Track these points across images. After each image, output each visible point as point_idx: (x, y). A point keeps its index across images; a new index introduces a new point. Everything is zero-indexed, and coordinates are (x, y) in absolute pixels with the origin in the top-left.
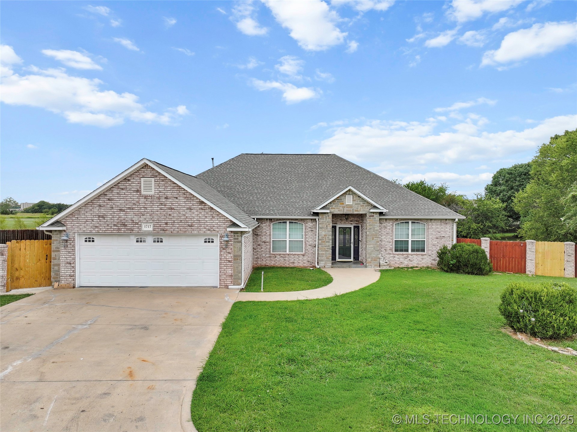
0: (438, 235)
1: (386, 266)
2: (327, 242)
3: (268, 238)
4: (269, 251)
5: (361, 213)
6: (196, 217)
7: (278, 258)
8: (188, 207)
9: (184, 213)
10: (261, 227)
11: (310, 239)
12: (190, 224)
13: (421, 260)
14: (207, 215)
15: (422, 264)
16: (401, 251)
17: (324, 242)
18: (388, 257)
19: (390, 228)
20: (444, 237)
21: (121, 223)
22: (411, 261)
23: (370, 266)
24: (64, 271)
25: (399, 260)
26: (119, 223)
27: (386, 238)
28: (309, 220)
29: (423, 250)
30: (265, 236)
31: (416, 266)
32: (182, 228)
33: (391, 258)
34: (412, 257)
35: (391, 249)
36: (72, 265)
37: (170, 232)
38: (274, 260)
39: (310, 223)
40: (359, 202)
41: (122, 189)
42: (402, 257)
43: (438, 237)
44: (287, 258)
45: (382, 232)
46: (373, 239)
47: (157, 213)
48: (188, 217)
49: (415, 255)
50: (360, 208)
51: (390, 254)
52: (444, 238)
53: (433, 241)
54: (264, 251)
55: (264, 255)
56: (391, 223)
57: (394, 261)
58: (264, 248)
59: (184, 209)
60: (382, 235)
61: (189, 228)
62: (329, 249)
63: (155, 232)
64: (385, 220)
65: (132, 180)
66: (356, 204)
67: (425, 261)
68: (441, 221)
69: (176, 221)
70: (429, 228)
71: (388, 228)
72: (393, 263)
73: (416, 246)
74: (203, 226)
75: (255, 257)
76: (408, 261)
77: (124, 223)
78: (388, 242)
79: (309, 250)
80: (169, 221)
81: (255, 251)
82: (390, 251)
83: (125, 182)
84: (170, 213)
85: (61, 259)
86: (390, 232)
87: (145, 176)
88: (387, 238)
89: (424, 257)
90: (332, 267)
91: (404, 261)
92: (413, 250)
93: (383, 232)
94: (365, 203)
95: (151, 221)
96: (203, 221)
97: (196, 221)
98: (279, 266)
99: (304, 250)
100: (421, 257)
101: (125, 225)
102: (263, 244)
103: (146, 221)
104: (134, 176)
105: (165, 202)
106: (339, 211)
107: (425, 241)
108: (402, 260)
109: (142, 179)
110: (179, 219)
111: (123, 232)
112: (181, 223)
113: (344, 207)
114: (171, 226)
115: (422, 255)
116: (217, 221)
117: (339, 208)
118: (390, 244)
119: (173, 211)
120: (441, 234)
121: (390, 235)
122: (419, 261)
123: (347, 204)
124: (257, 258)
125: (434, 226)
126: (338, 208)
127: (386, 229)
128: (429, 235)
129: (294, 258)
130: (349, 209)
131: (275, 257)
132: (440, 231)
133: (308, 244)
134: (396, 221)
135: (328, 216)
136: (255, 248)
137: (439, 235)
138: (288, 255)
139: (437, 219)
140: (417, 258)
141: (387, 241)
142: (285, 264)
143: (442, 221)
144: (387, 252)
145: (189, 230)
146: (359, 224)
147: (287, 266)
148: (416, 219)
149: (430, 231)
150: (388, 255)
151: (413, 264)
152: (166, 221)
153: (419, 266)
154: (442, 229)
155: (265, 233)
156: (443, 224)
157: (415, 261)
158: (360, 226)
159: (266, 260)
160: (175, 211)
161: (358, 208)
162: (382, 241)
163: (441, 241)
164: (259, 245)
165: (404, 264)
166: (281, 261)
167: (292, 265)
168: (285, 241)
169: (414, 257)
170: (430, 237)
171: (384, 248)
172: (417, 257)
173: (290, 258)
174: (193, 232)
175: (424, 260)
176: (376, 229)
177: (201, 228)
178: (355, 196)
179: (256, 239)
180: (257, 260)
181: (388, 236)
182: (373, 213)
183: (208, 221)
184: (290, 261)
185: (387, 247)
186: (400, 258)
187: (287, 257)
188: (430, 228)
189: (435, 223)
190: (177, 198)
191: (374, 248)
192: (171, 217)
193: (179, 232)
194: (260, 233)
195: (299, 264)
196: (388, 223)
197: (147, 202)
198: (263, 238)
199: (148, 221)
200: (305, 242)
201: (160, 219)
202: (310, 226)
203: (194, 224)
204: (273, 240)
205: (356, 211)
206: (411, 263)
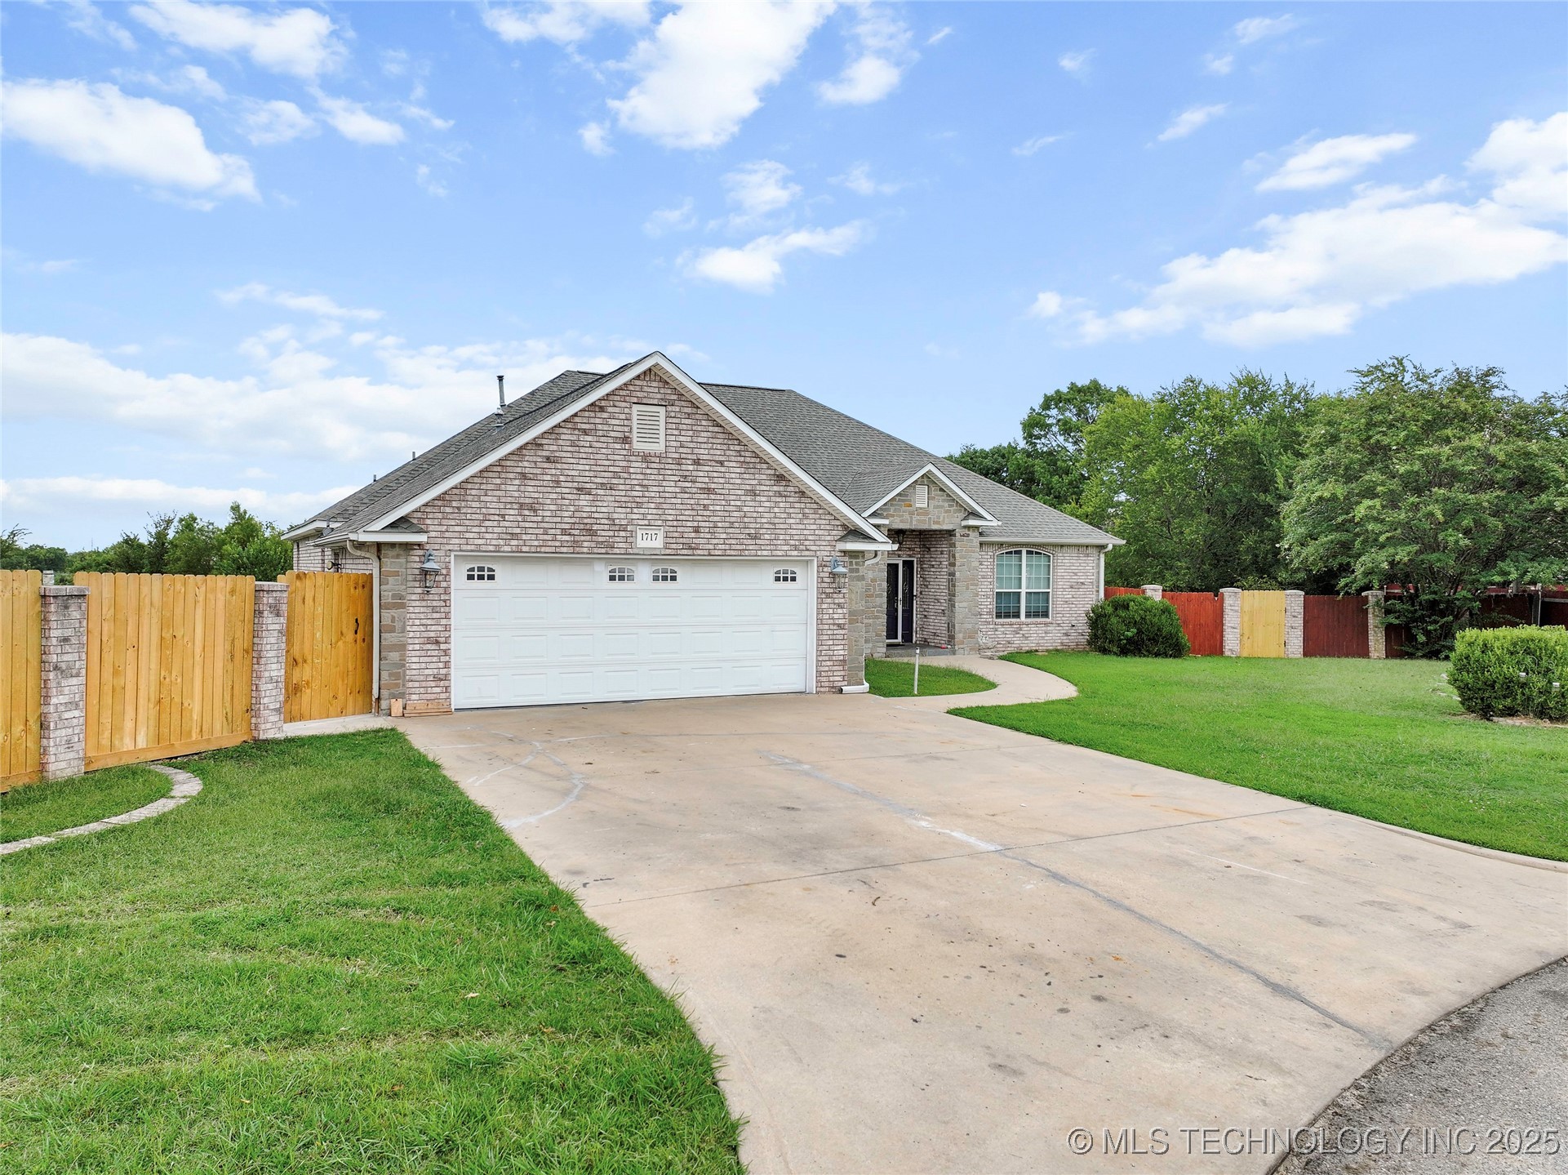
0: (1074, 581)
2: (877, 596)
5: (945, 527)
6: (766, 515)
8: (748, 487)
9: (739, 503)
12: (753, 531)
13: (1044, 635)
14: (791, 510)
16: (1007, 616)
19: (989, 563)
20: (1083, 583)
21: (582, 526)
22: (1026, 638)
24: (416, 663)
25: (1004, 636)
26: (576, 526)
27: (982, 587)
29: (1046, 615)
31: (1034, 648)
32: (733, 542)
34: (1027, 629)
35: (989, 613)
36: (443, 647)
37: (706, 553)
40: (941, 503)
41: (585, 432)
42: (1008, 630)
43: (1073, 584)
46: (967, 589)
47: (673, 501)
48: (748, 515)
49: (1032, 626)
50: (944, 518)
51: (988, 623)
52: (1083, 586)
53: (1063, 593)
57: (996, 640)
59: (739, 492)
61: (750, 542)
62: (882, 612)
63: (668, 552)
65: (610, 409)
66: (934, 507)
67: (1051, 638)
68: (1079, 550)
69: (720, 525)
70: (1058, 564)
71: (985, 563)
72: (993, 643)
73: (1033, 605)
74: (781, 537)
76: (1021, 639)
77: (588, 527)
78: (984, 597)
80: (703, 524)
82: (988, 617)
83: (592, 414)
84: (706, 502)
85: (408, 628)
86: (988, 574)
87: (645, 401)
88: (984, 587)
89: (1047, 628)
90: (888, 656)
91: (1013, 639)
92: (1028, 615)
94: (952, 506)
95: (660, 523)
96: (782, 526)
97: (766, 526)
100: (1043, 628)
101: (592, 533)
103: (646, 522)
104: (616, 398)
105: (694, 473)
106: (901, 522)
107: (1048, 593)
109: (636, 408)
110: (727, 519)
111: (585, 550)
112: (730, 530)
113: (912, 513)
114: (709, 536)
115: (1046, 624)
116: (814, 527)
117: (903, 516)
118: (989, 600)
119: (712, 497)
120: (1078, 577)
121: (988, 580)
122: (1041, 639)
123: (917, 505)
125: (1066, 561)
126: (899, 516)
127: (982, 567)
128: (1058, 580)
130: (923, 518)
132: (1076, 571)
134: (1000, 548)
137: (1076, 581)
139: (1072, 546)
140: (1037, 632)
141: (983, 593)
143: (1081, 549)
144: (984, 620)
145: (751, 547)
146: (913, 557)
148: (1035, 545)
149: (1060, 571)
150: (985, 627)
151: (1029, 645)
152: (696, 524)
153: (1041, 648)
154: (1079, 567)
156: (1082, 555)
157: (1033, 639)
158: (915, 560)
160: (718, 497)
161: (939, 517)
163: (1079, 593)
169: (1031, 629)
170: (1059, 584)
172: (1035, 629)
174: (759, 553)
175: (1048, 635)
176: (973, 564)
177: (779, 542)
178: (933, 489)
181: (985, 583)
182: (970, 527)
183: (794, 526)
185: (982, 607)
186: (1006, 633)
189: (1068, 555)
190: (721, 463)
191: (969, 610)
192: (708, 513)
193: (728, 552)
196: (988, 553)
197: (648, 471)
199: (652, 523)
201: (681, 518)
203: (761, 531)
205: (935, 523)
206: (1026, 642)
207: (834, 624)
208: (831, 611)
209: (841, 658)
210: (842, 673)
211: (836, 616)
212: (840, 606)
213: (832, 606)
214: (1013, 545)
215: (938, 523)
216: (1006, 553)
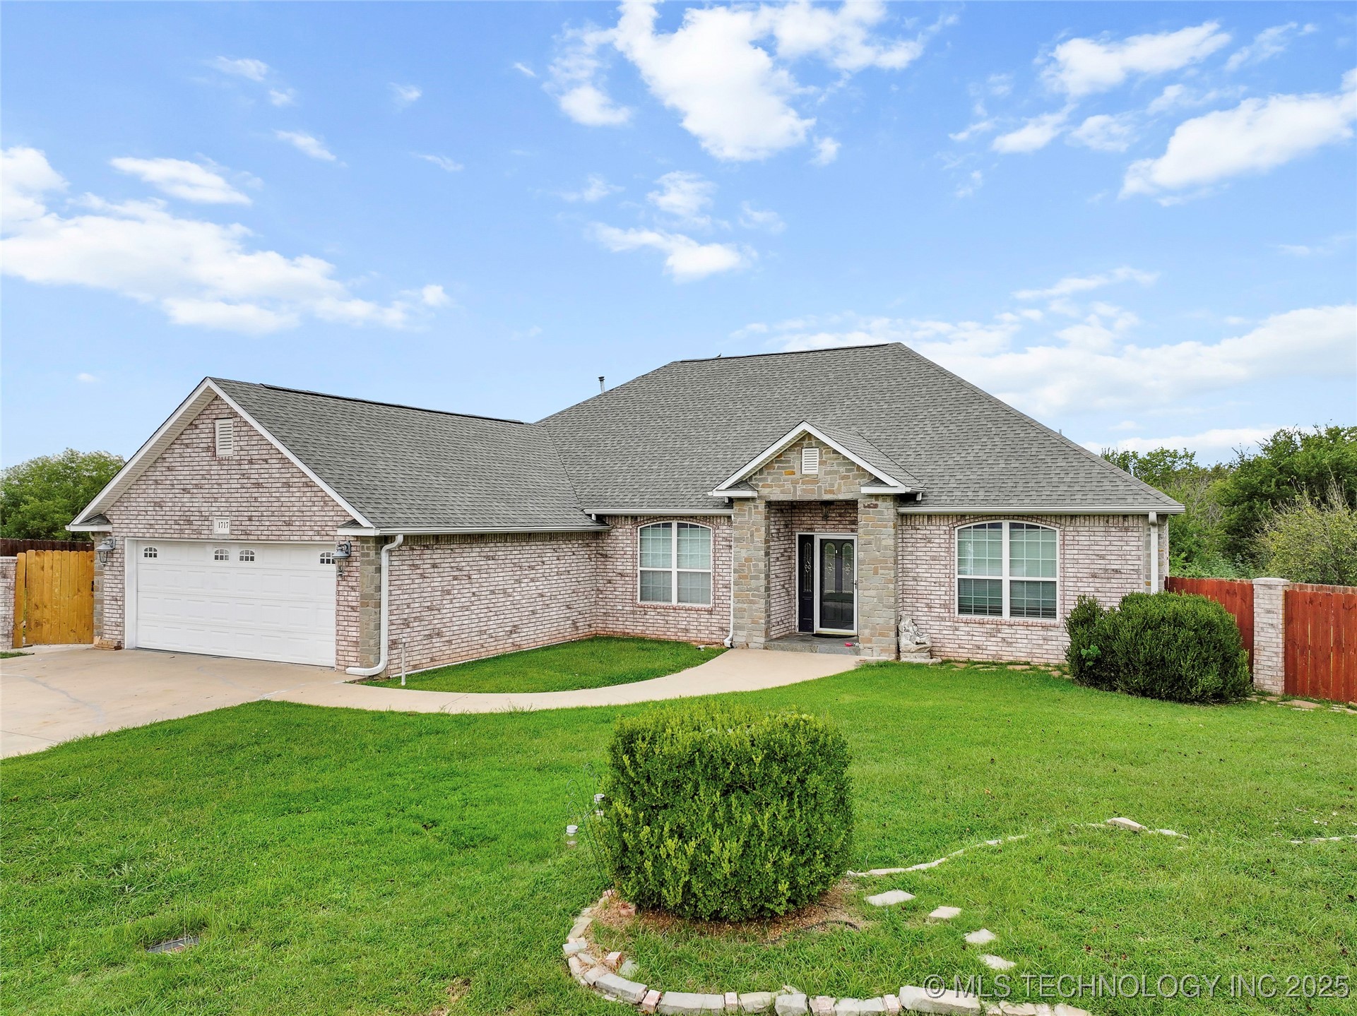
0: (1099, 566)
2: (753, 578)
3: (630, 564)
4: (631, 597)
5: (841, 497)
6: (297, 504)
7: (652, 617)
8: (284, 480)
9: (278, 495)
10: (614, 538)
11: (725, 571)
12: (287, 519)
13: (1041, 642)
14: (315, 499)
15: (1045, 656)
16: (979, 610)
17: (746, 577)
18: (936, 627)
19: (943, 541)
20: (1116, 571)
21: (185, 518)
22: (1007, 643)
23: (870, 651)
24: (109, 614)
25: (970, 638)
26: (182, 518)
27: (930, 571)
28: (722, 518)
29: (1050, 613)
30: (623, 560)
32: (274, 528)
33: (945, 632)
34: (1013, 631)
35: (945, 606)
36: (120, 603)
37: (256, 538)
38: (642, 620)
39: (724, 527)
40: (835, 468)
41: (187, 446)
42: (979, 630)
43: (1096, 571)
44: (671, 618)
45: (918, 554)
46: (876, 573)
47: (236, 495)
48: (285, 504)
49: (1021, 628)
50: (839, 484)
51: (943, 619)
52: (1118, 576)
53: (1079, 584)
54: (620, 597)
55: (621, 608)
56: (945, 528)
57: (957, 642)
58: (620, 589)
59: (278, 485)
60: (918, 562)
61: (285, 528)
62: (759, 596)
63: (233, 537)
64: (926, 519)
65: (201, 426)
66: (827, 473)
67: (1055, 647)
68: (1107, 522)
69: (265, 514)
70: (1066, 542)
71: (937, 541)
72: (951, 645)
73: (1025, 599)
74: (308, 523)
75: (602, 611)
76: (1000, 644)
77: (188, 518)
78: (937, 585)
79: (723, 598)
80: (254, 514)
81: (600, 596)
82: (943, 610)
83: (191, 431)
84: (256, 495)
85: (105, 589)
86: (942, 554)
87: (220, 416)
88: (933, 571)
89: (1050, 633)
90: (766, 648)
91: (985, 643)
92: (1015, 612)
93: (921, 554)
94: (848, 470)
95: (227, 514)
96: (308, 514)
97: (297, 514)
98: (654, 636)
99: (712, 597)
100: (1041, 633)
101: (190, 522)
102: (619, 578)
103: (220, 513)
104: (204, 417)
105: (249, 471)
106: (782, 492)
107: (1054, 583)
108: (979, 640)
109: (218, 422)
110: (270, 509)
111: (186, 536)
112: (272, 518)
113: (795, 483)
114: (257, 523)
115: (1044, 627)
116: (332, 513)
117: (783, 486)
118: (943, 589)
119: (261, 490)
120: (1107, 562)
121: (942, 562)
122: (1035, 646)
123: (804, 472)
124: (605, 613)
125: (1083, 538)
126: (779, 486)
127: (931, 545)
128: (1068, 566)
129: (688, 619)
130: (810, 487)
131: (645, 614)
132: (1104, 553)
133: (720, 582)
134: (961, 521)
135: (756, 507)
136: (601, 589)
137: (1102, 567)
138: (675, 609)
139: (1094, 516)
140: (1029, 637)
141: (934, 580)
142: (668, 633)
143: (1111, 521)
144: (933, 614)
145: (286, 533)
147: (672, 637)
148: (1023, 516)
149: (1073, 553)
150: (938, 623)
151: (1014, 654)
152: (249, 514)
153: (1035, 660)
154: (1109, 548)
155: (622, 553)
156: (1113, 529)
157: (1021, 645)
159: (624, 619)
160: (265, 490)
161: (832, 485)
162: (919, 579)
163: (1108, 585)
164: (610, 582)
165: (988, 652)
166: (657, 625)
167: (683, 637)
168: (667, 574)
169: (1019, 632)
170: (1070, 570)
171: (926, 601)
172: (1026, 632)
173: (680, 619)
174: (292, 538)
175: (1050, 643)
176: (884, 543)
177: (306, 528)
178: (824, 451)
179: (603, 567)
180: (605, 618)
181: (937, 567)
182: (877, 496)
183: (317, 514)
184: (679, 626)
185: (932, 597)
186: (975, 633)
187: (673, 614)
188: (1071, 542)
189: (1087, 529)
190: (266, 461)
191: (880, 601)
192: (257, 504)
193: (271, 537)
194: (612, 552)
195: (699, 635)
196: (934, 528)
197: (222, 472)
198: (618, 564)
199: (224, 514)
200: (714, 577)
201: (241, 509)
202: (726, 535)
203: (294, 518)
204: (641, 571)
205: (826, 492)
206: (1008, 649)
207: (348, 606)
208: (346, 593)
209: (355, 639)
210: (355, 654)
211: (350, 599)
212: (353, 589)
213: (347, 589)
214: (982, 516)
215: (832, 492)
216: (975, 527)
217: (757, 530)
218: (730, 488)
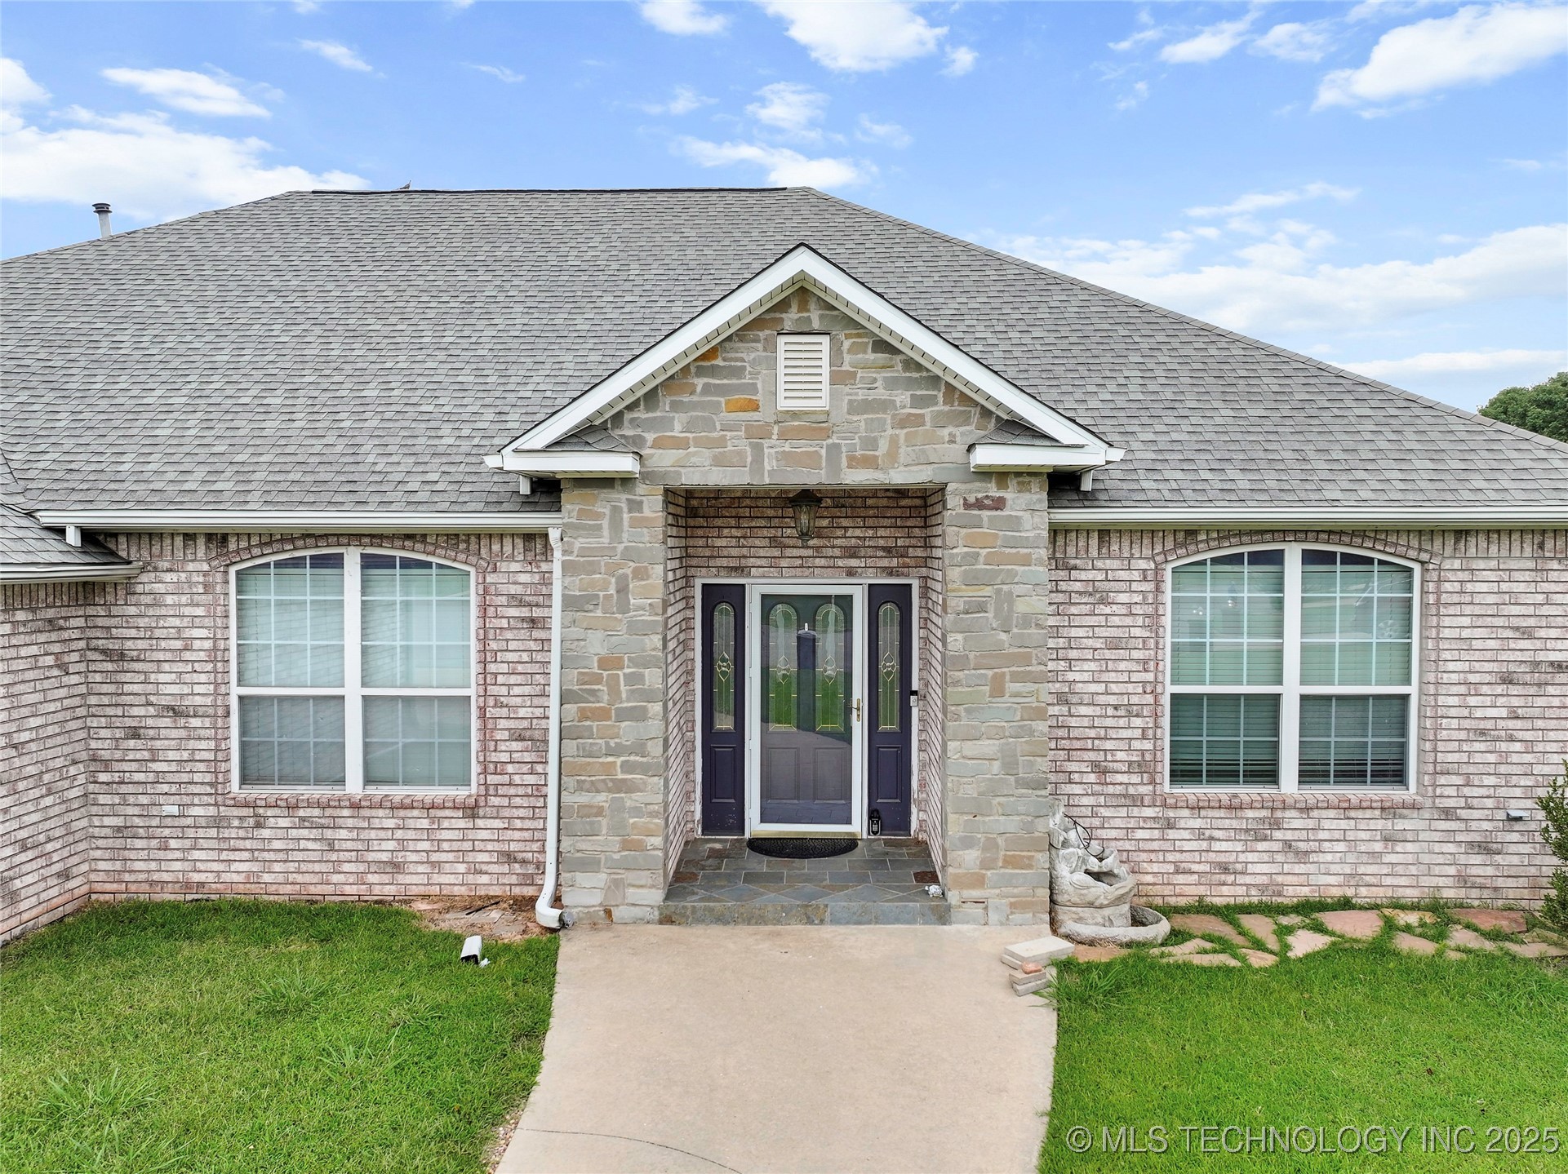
0: (1519, 656)
1: (1107, 912)
2: (623, 715)
3: (203, 678)
4: (208, 778)
5: (899, 477)
7: (281, 833)
10: (148, 599)
11: (516, 690)
13: (1378, 847)
15: (1388, 881)
16: (1223, 773)
17: (603, 714)
18: (1118, 823)
19: (1137, 598)
20: (1559, 666)
22: (1297, 853)
23: (978, 910)
25: (1204, 845)
27: (1105, 677)
28: (508, 542)
29: (1393, 772)
30: (180, 667)
31: (1337, 892)
33: (1140, 834)
34: (1311, 824)
35: (1143, 767)
38: (248, 844)
39: (515, 567)
40: (881, 393)
42: (1227, 823)
43: (1512, 667)
44: (343, 834)
45: (1074, 632)
46: (998, 691)
49: (1332, 813)
50: (894, 441)
51: (1137, 801)
53: (1472, 701)
54: (170, 778)
55: (175, 810)
56: (1143, 564)
57: (1170, 857)
58: (171, 755)
60: (1073, 654)
62: (644, 768)
64: (1094, 541)
66: (856, 408)
67: (1410, 859)
68: (1541, 546)
70: (1444, 598)
71: (1123, 598)
72: (1155, 868)
73: (1337, 741)
75: (107, 821)
76: (1279, 858)
78: (1122, 712)
79: (510, 768)
81: (103, 777)
82: (1135, 779)
86: (1136, 632)
88: (1112, 676)
89: (1400, 824)
90: (667, 920)
91: (1242, 857)
92: (1310, 773)
93: (1081, 632)
94: (931, 401)
98: (289, 889)
99: (475, 768)
100: (1380, 824)
102: (167, 722)
106: (718, 462)
107: (1404, 698)
108: (1227, 848)
113: (758, 434)
115: (1389, 810)
117: (721, 443)
118: (1137, 722)
120: (1538, 644)
121: (1135, 654)
122: (1365, 858)
123: (784, 404)
124: (119, 829)
125: (1484, 587)
126: (709, 444)
127: (1107, 610)
128: (1447, 655)
129: (399, 834)
130: (804, 447)
131: (258, 826)
132: (1532, 622)
133: (503, 724)
134: (1184, 545)
135: (635, 506)
136: (106, 755)
137: (1527, 656)
138: (355, 806)
139: (1510, 532)
140: (1351, 835)
141: (1113, 700)
142: (335, 878)
143: (1549, 544)
144: (1111, 789)
146: (907, 576)
147: (348, 889)
148: (1341, 533)
149: (1454, 623)
150: (1123, 812)
151: (1313, 880)
153: (1363, 891)
154: (1546, 610)
155: (178, 644)
156: (1555, 565)
157: (1329, 857)
158: (916, 585)
159: (187, 843)
161: (872, 443)
162: (1075, 699)
163: (1540, 702)
164: (135, 733)
165: (1248, 880)
166: (299, 856)
167: (383, 887)
168: (333, 703)
169: (1326, 824)
170: (1451, 666)
171: (1092, 756)
172: (1344, 824)
173: (373, 834)
175: (1399, 848)
176: (1021, 607)
178: (847, 344)
179: (111, 688)
180: (119, 843)
181: (1122, 666)
182: (1001, 475)
184: (371, 856)
185: (1109, 745)
186: (1217, 834)
187: (350, 822)
188: (1456, 598)
189: (1493, 564)
191: (1010, 766)
194: (141, 644)
195: (436, 879)
196: (1116, 564)
198: (162, 678)
200: (482, 710)
202: (518, 589)
204: (241, 698)
205: (853, 462)
206: (1298, 869)
214: (1240, 534)
215: (870, 462)
216: (1215, 561)
217: (640, 574)
218: (559, 444)
